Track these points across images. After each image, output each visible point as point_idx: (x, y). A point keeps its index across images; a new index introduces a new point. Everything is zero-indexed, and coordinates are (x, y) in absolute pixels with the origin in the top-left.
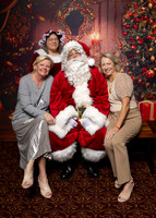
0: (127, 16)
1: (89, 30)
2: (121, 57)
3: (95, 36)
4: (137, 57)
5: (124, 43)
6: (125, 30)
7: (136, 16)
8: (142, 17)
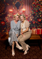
0: (33, 4)
1: (22, 8)
2: (31, 16)
3: (24, 9)
4: (36, 16)
5: (32, 12)
6: (32, 8)
7: (36, 4)
8: (37, 4)
